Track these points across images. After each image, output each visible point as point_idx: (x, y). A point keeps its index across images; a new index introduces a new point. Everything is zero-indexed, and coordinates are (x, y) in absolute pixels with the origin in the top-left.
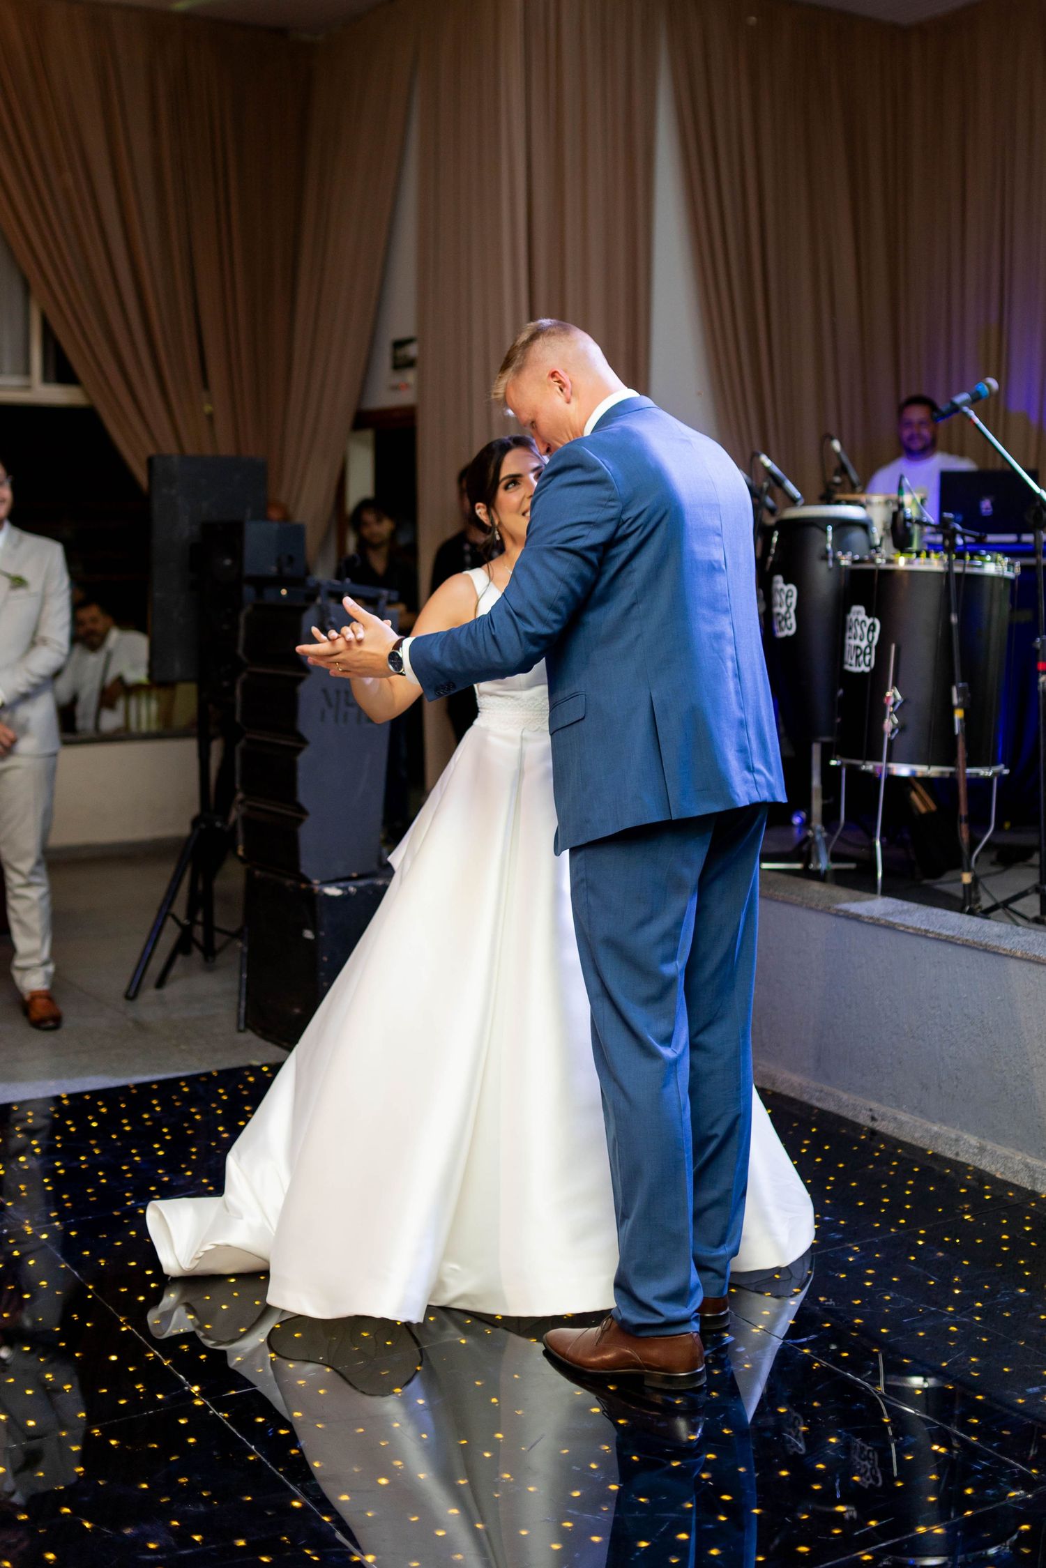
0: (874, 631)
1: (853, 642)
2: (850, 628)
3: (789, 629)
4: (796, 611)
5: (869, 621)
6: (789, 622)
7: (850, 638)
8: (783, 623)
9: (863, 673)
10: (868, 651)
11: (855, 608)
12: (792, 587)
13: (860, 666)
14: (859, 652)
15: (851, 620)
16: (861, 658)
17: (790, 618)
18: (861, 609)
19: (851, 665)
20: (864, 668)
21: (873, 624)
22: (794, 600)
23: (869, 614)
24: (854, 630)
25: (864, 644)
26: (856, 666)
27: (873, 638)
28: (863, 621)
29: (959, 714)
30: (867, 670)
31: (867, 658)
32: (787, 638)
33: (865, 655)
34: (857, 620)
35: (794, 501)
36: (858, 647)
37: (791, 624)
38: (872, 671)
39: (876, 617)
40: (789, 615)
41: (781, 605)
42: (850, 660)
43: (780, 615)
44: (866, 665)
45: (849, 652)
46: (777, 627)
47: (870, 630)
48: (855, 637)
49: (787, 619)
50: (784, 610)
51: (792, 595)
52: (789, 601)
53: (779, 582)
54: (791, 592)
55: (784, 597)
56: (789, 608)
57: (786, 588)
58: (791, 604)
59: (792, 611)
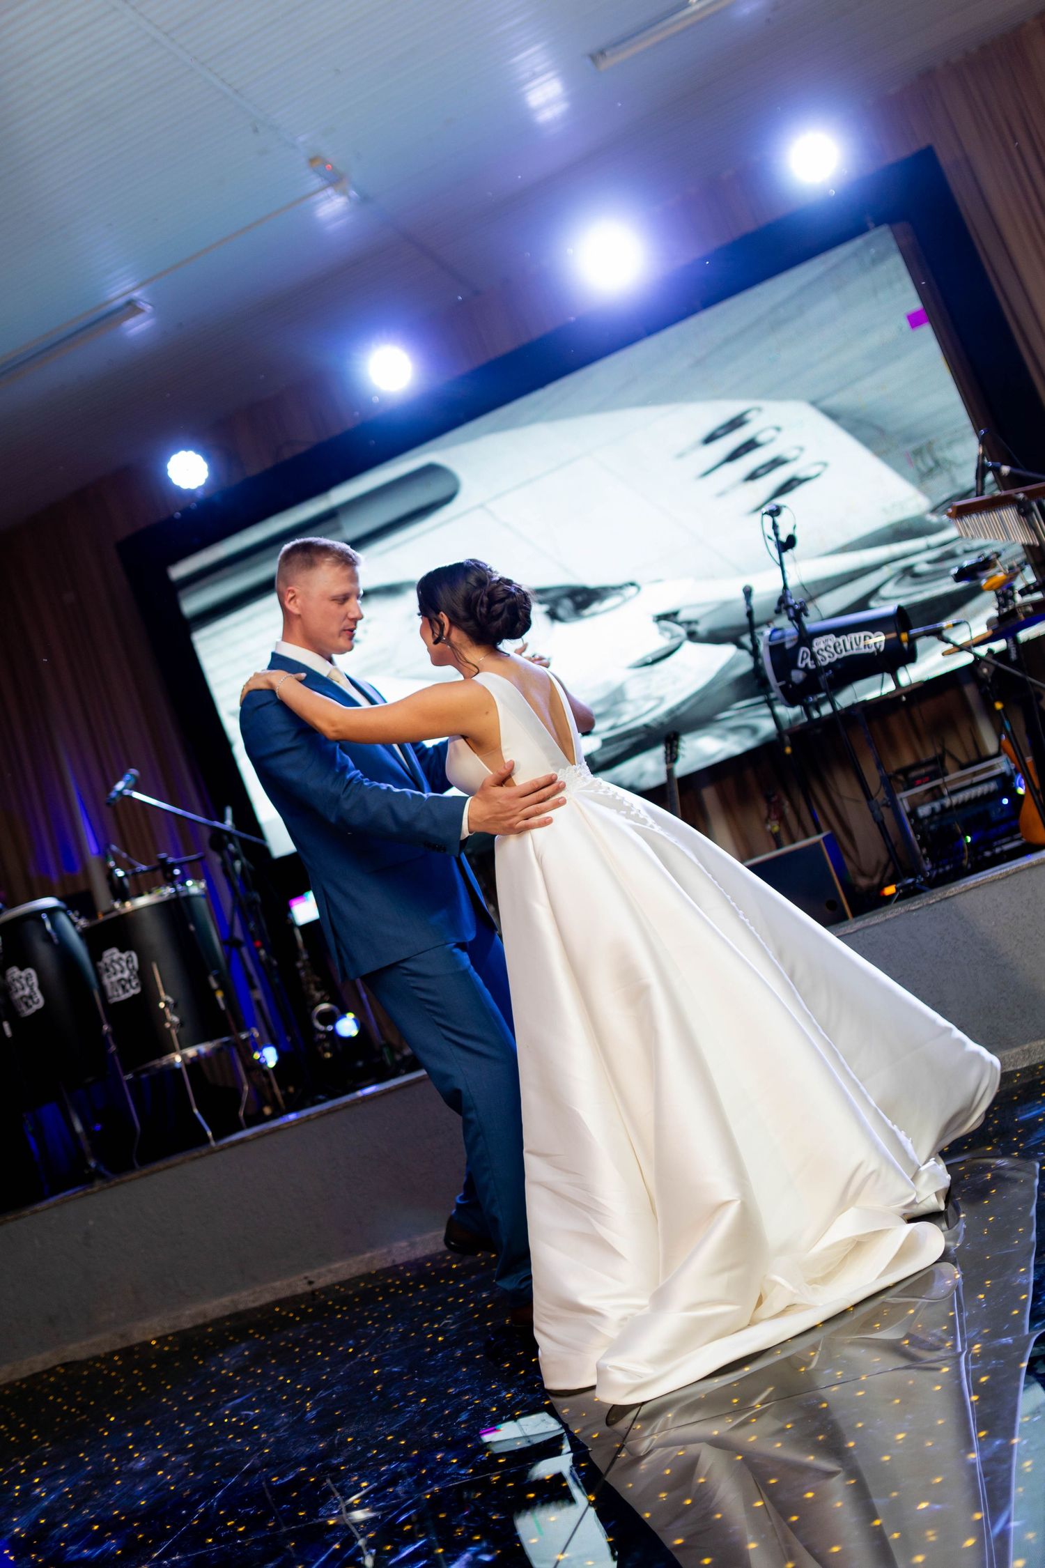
0: (132, 961)
1: (114, 979)
2: (107, 970)
3: (36, 1004)
4: (41, 987)
5: (124, 956)
6: (35, 1000)
7: (109, 977)
8: (30, 1002)
9: (134, 996)
10: (131, 977)
11: (107, 953)
12: (31, 971)
13: (127, 991)
14: (123, 982)
15: (106, 964)
16: (128, 986)
17: (36, 994)
18: (115, 950)
19: (118, 996)
20: (132, 992)
21: (130, 956)
22: (34, 980)
23: (122, 951)
24: (111, 969)
25: (126, 974)
26: (124, 994)
27: (133, 967)
28: (120, 959)
29: (219, 995)
30: (137, 991)
31: (134, 984)
32: (38, 1011)
33: (130, 981)
34: (113, 961)
36: (120, 981)
37: (38, 1000)
38: (143, 989)
39: (130, 949)
40: (32, 994)
41: (23, 989)
42: (115, 993)
43: (24, 996)
44: (134, 988)
45: (113, 988)
46: (24, 1008)
47: (127, 962)
48: (115, 974)
49: (31, 997)
50: (27, 991)
51: (31, 977)
52: (30, 983)
53: (14, 972)
54: (30, 974)
55: (24, 981)
56: (31, 988)
57: (23, 974)
58: (33, 984)
59: (36, 988)
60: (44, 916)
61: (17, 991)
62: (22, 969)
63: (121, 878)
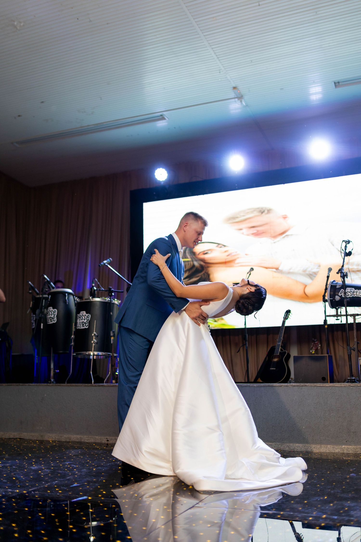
0: (89, 317)
1: (81, 321)
2: (80, 318)
3: (54, 321)
4: (57, 316)
5: (87, 315)
6: (54, 320)
7: (80, 320)
8: (52, 320)
9: (85, 328)
10: (87, 323)
11: (82, 312)
13: (84, 327)
14: (83, 323)
15: (80, 315)
16: (85, 325)
17: (55, 318)
18: (85, 312)
19: (80, 327)
20: (85, 327)
21: (89, 315)
23: (87, 313)
24: (81, 318)
25: (85, 321)
26: (82, 327)
27: (89, 319)
28: (85, 315)
29: (112, 338)
30: (87, 327)
32: (54, 323)
33: (86, 323)
34: (83, 315)
35: (53, 288)
36: (83, 322)
37: (55, 320)
38: (89, 327)
39: (89, 313)
40: (54, 317)
41: (51, 315)
42: (80, 326)
43: (51, 317)
44: (86, 326)
45: (79, 324)
46: (50, 321)
47: (87, 317)
48: (82, 320)
49: (53, 318)
50: (52, 316)
51: (55, 312)
52: (55, 313)
53: (51, 309)
54: (55, 311)
55: (53, 313)
56: (54, 315)
57: (53, 310)
58: (55, 314)
59: (55, 316)
60: (67, 294)
61: (49, 315)
62: (53, 308)
63: (95, 290)
